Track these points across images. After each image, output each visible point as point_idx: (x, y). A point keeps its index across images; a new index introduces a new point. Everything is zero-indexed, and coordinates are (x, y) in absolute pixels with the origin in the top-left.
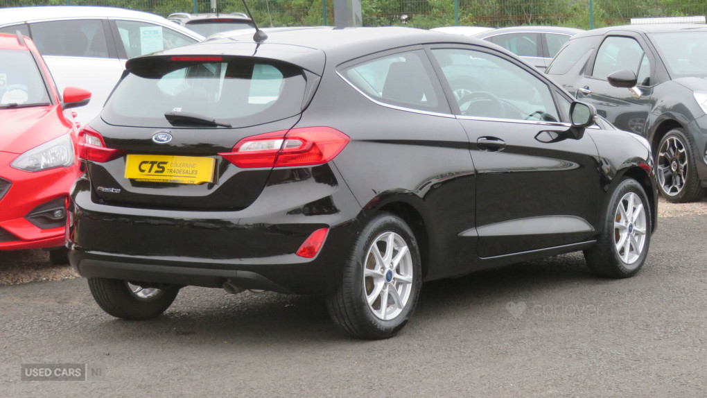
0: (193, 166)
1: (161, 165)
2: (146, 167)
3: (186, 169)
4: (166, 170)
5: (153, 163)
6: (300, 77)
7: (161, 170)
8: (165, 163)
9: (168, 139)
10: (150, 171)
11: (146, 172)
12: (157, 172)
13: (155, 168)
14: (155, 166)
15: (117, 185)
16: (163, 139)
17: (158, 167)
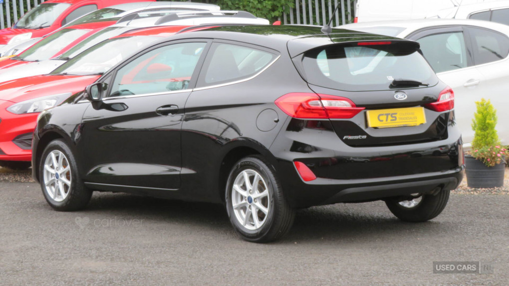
0: (413, 114)
1: (393, 116)
2: (383, 118)
3: (410, 116)
4: (398, 119)
5: (387, 115)
6: (416, 53)
7: (394, 118)
8: (396, 114)
9: (405, 97)
10: (387, 120)
11: (385, 121)
12: (392, 120)
13: (390, 118)
14: (389, 117)
15: (364, 133)
16: (402, 97)
17: (392, 117)
